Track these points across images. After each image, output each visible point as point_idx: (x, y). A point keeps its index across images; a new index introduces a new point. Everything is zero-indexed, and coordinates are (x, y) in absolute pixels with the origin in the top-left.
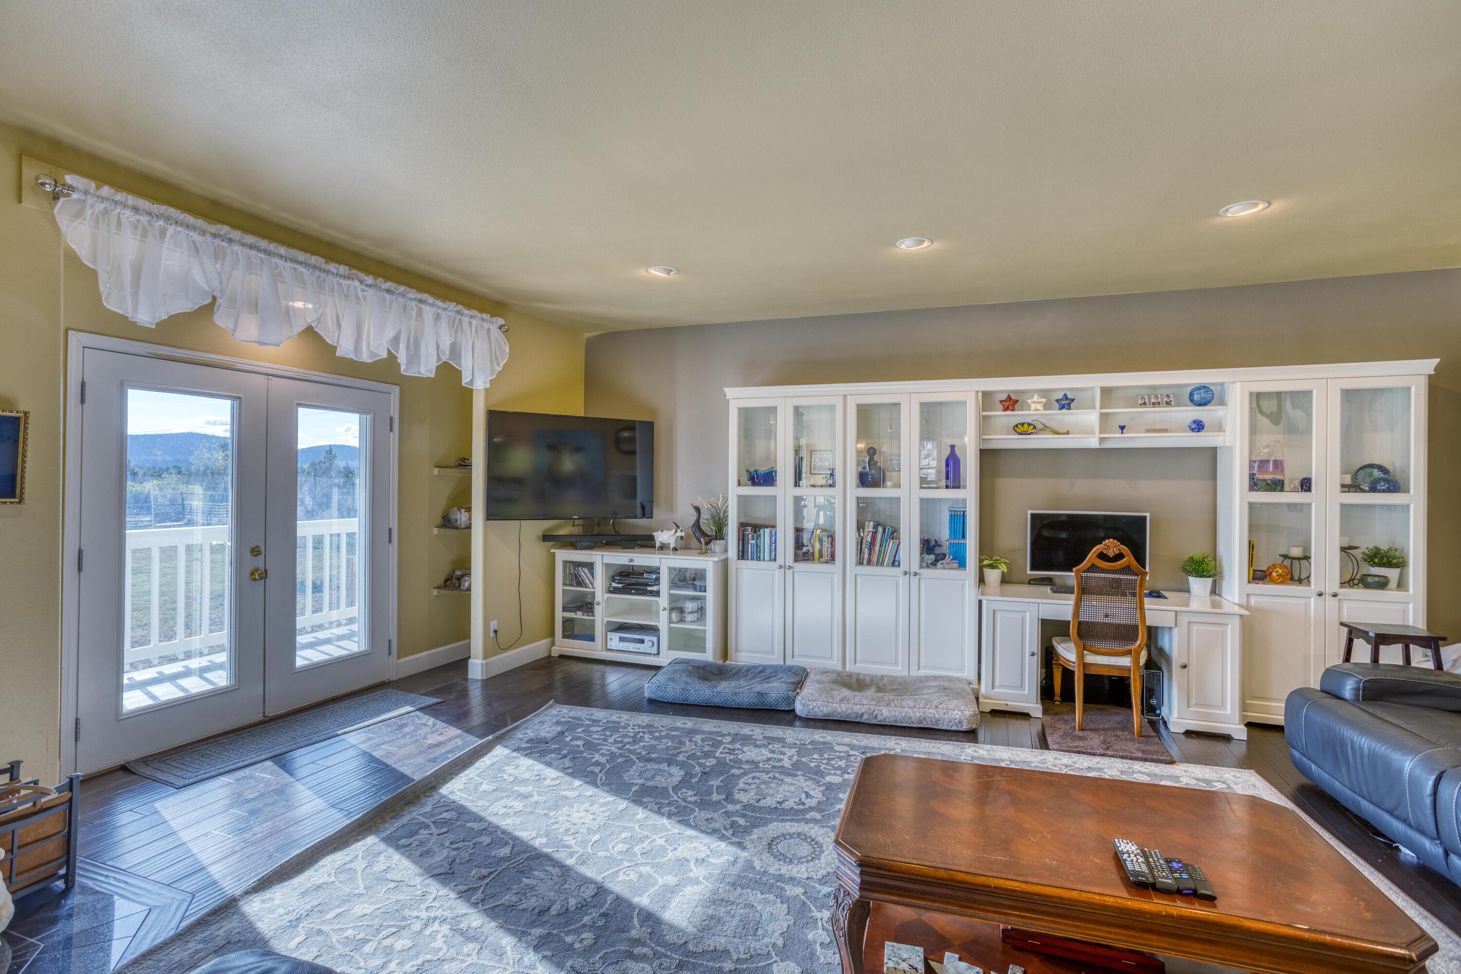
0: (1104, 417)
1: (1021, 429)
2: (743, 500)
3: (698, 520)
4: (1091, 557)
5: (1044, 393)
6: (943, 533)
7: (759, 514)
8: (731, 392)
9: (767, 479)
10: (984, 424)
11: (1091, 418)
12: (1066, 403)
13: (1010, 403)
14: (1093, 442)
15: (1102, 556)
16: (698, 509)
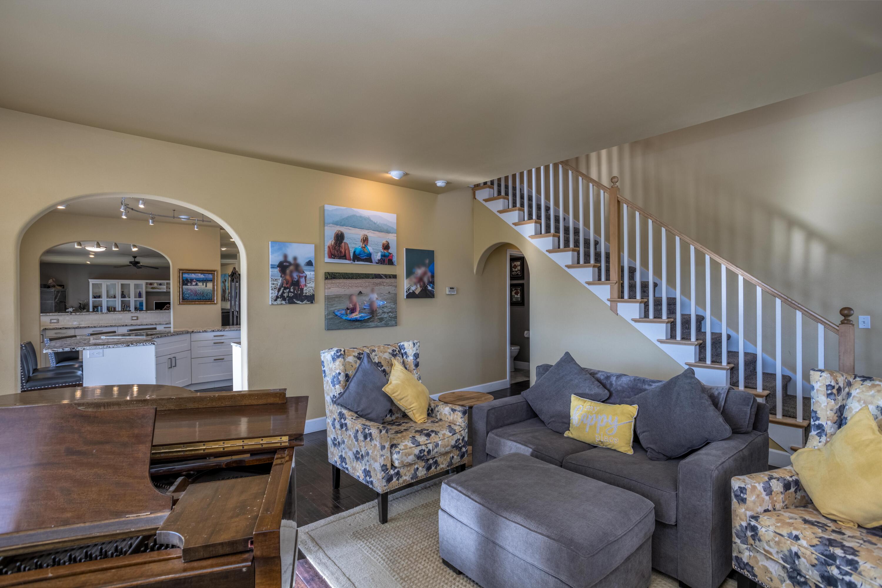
0: (167, 287)
1: (152, 288)
2: (93, 302)
3: (80, 306)
4: (165, 307)
5: (156, 283)
6: (138, 306)
7: (96, 304)
8: (90, 280)
9: (99, 297)
10: (146, 287)
11: (165, 287)
12: (160, 284)
13: (151, 284)
14: (165, 291)
15: (167, 307)
16: (80, 303)
